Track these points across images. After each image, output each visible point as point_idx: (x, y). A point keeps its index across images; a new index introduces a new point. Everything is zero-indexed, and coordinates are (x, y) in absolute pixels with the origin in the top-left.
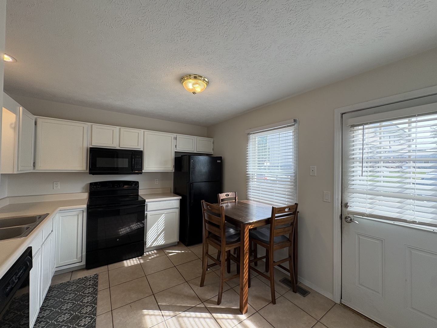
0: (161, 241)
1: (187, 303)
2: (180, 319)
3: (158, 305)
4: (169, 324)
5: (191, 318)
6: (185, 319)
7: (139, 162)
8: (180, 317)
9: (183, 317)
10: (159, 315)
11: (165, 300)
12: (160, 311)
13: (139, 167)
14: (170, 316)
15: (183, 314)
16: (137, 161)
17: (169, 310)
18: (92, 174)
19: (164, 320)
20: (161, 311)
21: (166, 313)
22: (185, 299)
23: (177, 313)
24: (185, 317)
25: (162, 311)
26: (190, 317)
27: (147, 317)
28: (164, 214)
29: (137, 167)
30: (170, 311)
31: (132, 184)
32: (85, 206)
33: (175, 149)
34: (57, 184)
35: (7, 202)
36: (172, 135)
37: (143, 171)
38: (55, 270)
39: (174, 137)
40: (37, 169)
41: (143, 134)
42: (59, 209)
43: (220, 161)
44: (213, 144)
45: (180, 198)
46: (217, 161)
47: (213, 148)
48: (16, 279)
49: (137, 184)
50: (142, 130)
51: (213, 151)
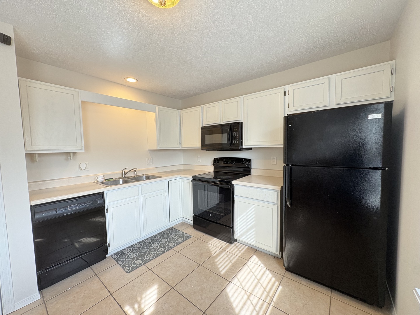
0: (251, 239)
7: (236, 136)
13: (236, 142)
16: (234, 135)
18: (207, 150)
28: (254, 206)
29: (234, 142)
31: (243, 162)
32: (191, 177)
33: (288, 110)
34: (199, 158)
35: (181, 168)
36: (281, 90)
37: (244, 147)
38: (182, 218)
39: (285, 92)
40: (182, 146)
41: (242, 101)
42: (180, 176)
43: (379, 116)
44: (394, 75)
45: (279, 189)
46: (367, 117)
47: (394, 86)
48: (76, 207)
49: (248, 162)
50: (242, 97)
51: (393, 93)
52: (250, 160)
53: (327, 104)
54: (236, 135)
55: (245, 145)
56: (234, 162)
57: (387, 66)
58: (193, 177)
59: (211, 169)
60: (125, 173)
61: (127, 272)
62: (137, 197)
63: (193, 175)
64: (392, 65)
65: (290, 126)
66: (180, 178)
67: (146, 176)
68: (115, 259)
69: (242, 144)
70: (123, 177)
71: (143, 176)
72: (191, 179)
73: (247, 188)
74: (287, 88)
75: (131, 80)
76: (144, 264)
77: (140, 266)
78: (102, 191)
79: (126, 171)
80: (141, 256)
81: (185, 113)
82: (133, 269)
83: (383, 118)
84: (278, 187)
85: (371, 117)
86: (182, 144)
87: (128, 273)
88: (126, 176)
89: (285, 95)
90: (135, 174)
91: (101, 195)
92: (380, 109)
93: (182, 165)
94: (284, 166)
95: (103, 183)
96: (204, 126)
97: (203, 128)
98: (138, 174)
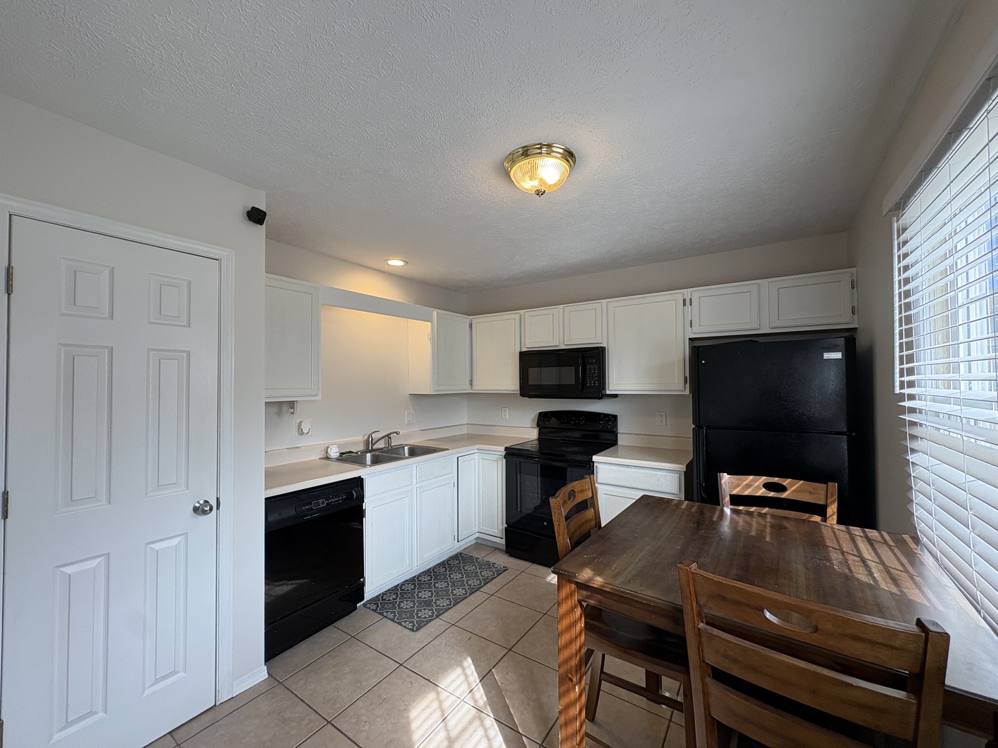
1: (522, 714)
2: (477, 723)
3: (491, 670)
4: (458, 711)
5: (487, 742)
6: (480, 732)
8: (482, 721)
9: (482, 725)
10: (469, 685)
11: (507, 673)
12: (478, 681)
13: (595, 383)
14: (476, 702)
15: (490, 721)
16: (590, 371)
17: (487, 693)
18: (529, 397)
19: (462, 698)
20: (480, 681)
21: (480, 693)
22: (529, 705)
23: (488, 710)
24: (486, 730)
25: (480, 684)
26: (489, 739)
27: (459, 671)
29: (590, 383)
30: (486, 696)
31: (602, 420)
32: (502, 449)
33: (690, 331)
34: (505, 411)
35: (464, 431)
36: (679, 295)
37: (608, 392)
38: (477, 535)
39: (684, 300)
40: (473, 388)
41: (605, 310)
42: (477, 447)
43: (838, 355)
44: (855, 289)
45: (683, 468)
46: (823, 355)
47: (856, 306)
48: (323, 503)
49: (611, 420)
50: (604, 301)
51: (856, 316)
52: (615, 417)
53: (756, 326)
54: (594, 371)
55: (611, 388)
56: (582, 420)
57: (845, 275)
58: (506, 449)
59: (533, 434)
60: (373, 442)
61: (412, 630)
62: (409, 488)
63: (507, 446)
64: (852, 276)
65: (703, 362)
66: (476, 451)
67: (409, 448)
68: (375, 611)
69: (604, 388)
70: (370, 448)
71: (404, 447)
72: (504, 453)
73: (621, 468)
74: (687, 293)
75: (396, 263)
76: (437, 617)
77: (432, 620)
78: (357, 476)
79: (376, 436)
80: (425, 603)
81: (481, 322)
82: (422, 625)
83: (844, 358)
84: (681, 466)
85: (827, 356)
86: (475, 382)
87: (414, 631)
88: (374, 447)
89: (684, 305)
90: (389, 444)
91: (358, 483)
92: (839, 346)
93: (466, 426)
94: (693, 429)
95: (338, 460)
96: (524, 349)
97: (522, 354)
98: (395, 442)
